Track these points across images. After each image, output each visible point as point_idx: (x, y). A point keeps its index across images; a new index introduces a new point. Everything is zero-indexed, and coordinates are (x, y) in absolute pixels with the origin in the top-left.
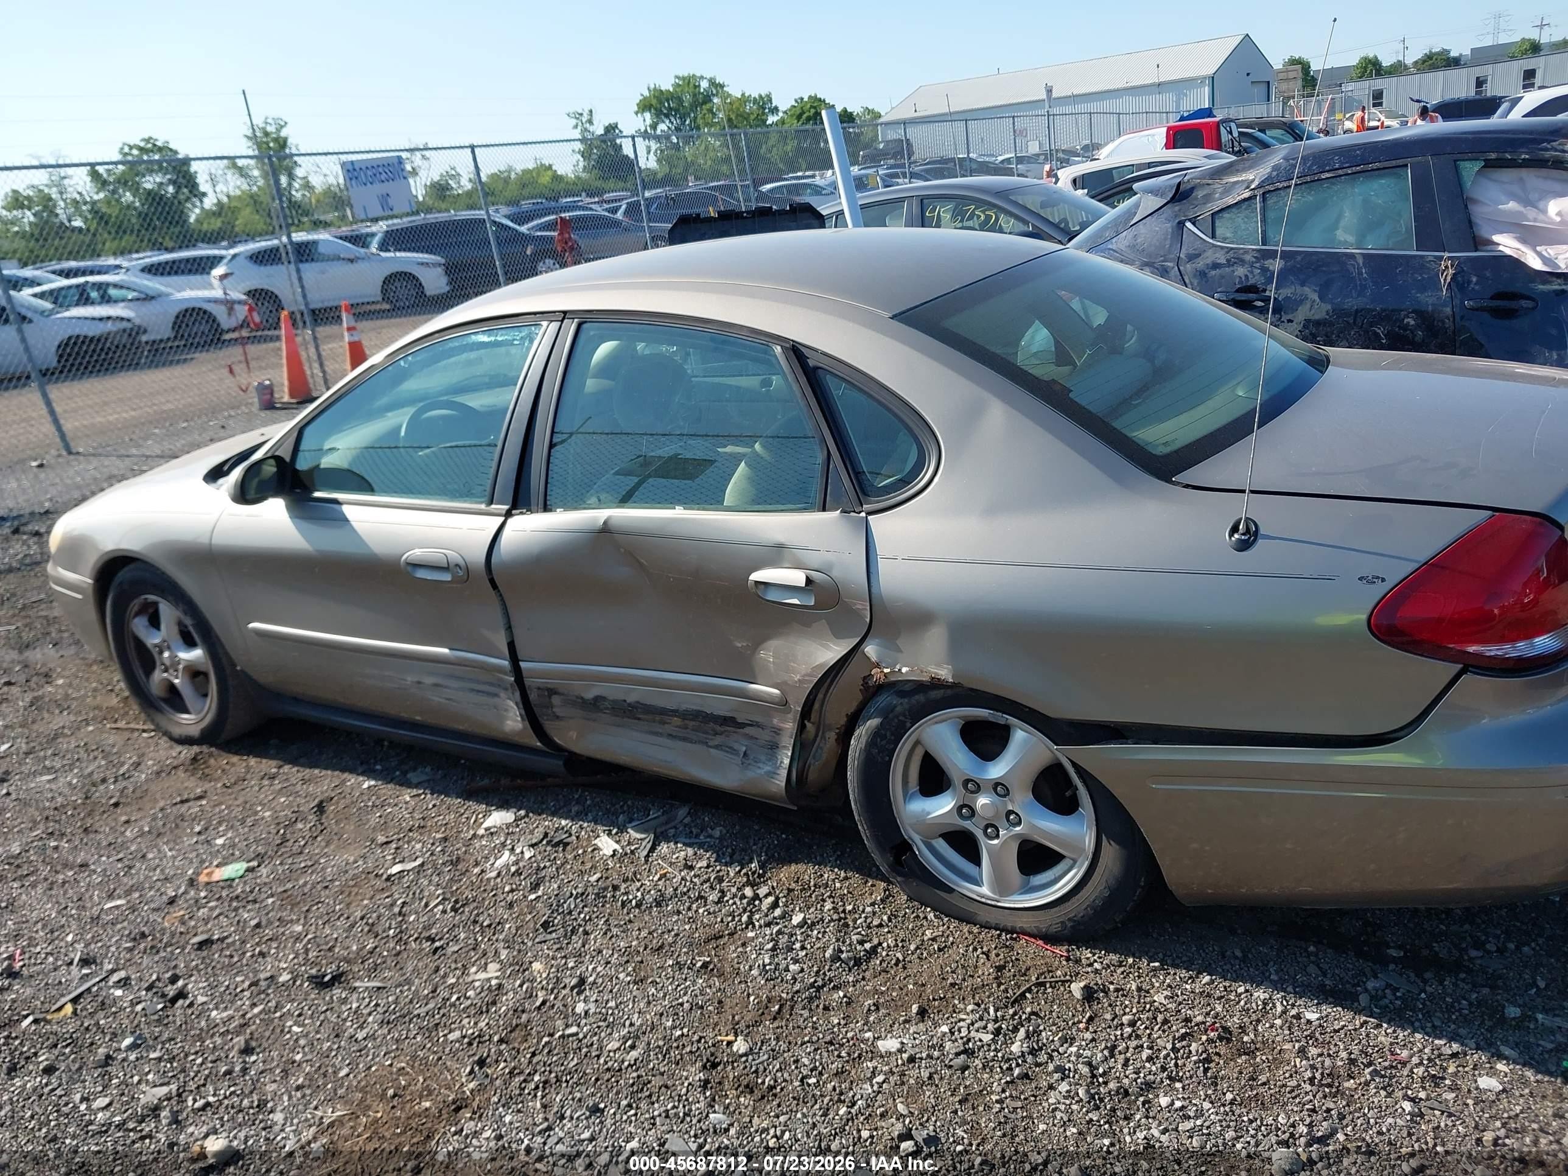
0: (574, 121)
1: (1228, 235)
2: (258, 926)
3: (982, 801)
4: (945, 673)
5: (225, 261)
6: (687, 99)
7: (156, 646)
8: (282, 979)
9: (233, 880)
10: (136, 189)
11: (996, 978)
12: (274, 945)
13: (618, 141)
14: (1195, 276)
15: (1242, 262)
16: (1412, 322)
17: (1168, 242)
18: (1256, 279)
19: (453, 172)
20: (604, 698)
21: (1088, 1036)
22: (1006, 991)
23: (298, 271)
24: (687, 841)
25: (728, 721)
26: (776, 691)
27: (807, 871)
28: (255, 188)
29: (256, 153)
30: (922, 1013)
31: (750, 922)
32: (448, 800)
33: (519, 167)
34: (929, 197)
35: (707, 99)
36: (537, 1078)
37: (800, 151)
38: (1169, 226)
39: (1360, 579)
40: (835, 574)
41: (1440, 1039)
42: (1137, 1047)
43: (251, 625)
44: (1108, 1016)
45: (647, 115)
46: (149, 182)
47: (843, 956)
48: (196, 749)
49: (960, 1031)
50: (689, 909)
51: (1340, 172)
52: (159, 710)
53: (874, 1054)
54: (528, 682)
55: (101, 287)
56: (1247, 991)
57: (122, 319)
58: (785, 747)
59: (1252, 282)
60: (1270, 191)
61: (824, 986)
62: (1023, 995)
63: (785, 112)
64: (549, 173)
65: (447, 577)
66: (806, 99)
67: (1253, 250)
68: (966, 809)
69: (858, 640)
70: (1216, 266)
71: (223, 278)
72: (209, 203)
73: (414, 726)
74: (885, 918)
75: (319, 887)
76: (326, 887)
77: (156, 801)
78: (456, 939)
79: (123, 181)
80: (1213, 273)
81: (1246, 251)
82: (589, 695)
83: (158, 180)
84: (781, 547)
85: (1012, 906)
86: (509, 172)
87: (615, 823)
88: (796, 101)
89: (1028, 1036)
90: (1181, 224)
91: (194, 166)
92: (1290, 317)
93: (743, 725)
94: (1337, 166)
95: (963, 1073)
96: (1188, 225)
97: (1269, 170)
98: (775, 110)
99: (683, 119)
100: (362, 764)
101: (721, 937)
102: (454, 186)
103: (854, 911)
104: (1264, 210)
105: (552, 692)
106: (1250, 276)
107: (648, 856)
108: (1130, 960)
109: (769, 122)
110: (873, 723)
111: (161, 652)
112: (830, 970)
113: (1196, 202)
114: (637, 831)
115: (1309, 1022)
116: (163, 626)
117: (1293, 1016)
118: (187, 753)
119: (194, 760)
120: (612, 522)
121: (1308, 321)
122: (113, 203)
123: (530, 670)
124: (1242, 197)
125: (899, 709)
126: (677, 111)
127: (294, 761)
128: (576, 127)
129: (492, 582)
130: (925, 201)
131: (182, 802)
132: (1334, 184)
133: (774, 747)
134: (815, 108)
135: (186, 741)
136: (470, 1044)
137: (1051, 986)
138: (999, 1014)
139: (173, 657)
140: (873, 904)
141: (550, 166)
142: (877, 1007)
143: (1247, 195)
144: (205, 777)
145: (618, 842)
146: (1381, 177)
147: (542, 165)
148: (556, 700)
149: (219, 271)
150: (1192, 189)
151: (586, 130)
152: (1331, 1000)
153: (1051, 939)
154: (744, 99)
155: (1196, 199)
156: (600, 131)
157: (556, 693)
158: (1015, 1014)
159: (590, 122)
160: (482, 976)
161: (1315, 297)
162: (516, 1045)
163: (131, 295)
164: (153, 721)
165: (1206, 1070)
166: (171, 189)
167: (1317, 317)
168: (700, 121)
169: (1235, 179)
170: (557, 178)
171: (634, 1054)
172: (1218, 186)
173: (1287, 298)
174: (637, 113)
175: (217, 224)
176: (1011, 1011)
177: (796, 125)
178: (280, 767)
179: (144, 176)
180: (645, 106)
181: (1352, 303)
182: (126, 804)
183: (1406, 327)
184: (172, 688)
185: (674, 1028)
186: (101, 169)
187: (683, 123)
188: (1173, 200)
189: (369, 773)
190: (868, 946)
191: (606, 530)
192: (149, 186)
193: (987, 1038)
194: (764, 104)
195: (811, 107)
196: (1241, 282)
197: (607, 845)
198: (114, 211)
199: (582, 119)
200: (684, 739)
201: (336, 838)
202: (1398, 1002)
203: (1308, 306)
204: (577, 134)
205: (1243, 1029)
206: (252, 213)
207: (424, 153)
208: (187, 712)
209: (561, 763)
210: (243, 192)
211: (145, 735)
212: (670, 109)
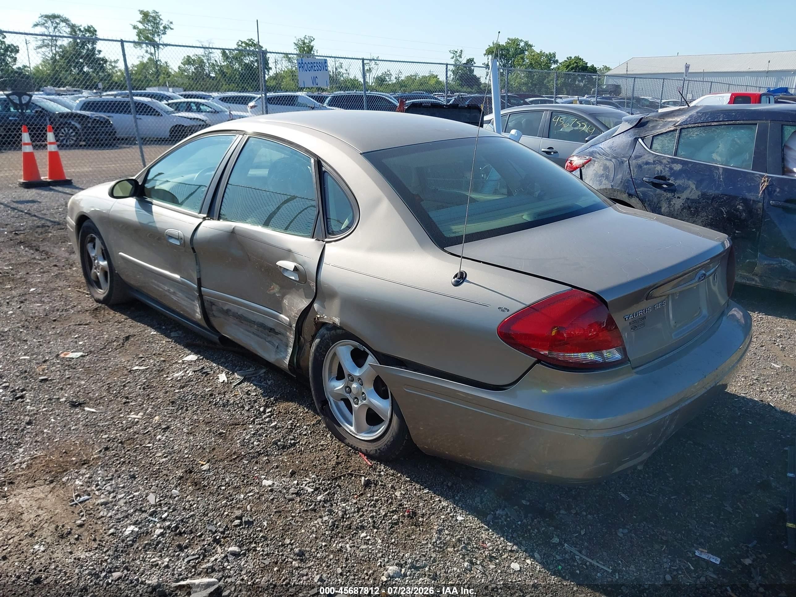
0: (452, 55)
1: (659, 148)
2: (69, 378)
3: (354, 386)
4: (337, 321)
5: (255, 100)
6: (512, 51)
7: (93, 257)
8: (61, 400)
9: (73, 358)
10: (240, 62)
11: (334, 467)
12: (69, 387)
13: (472, 68)
14: (636, 167)
15: (661, 163)
16: (741, 208)
17: (628, 148)
18: (666, 173)
19: (388, 73)
20: (230, 310)
21: (354, 501)
22: (334, 473)
23: (266, 107)
24: (256, 383)
25: (271, 330)
26: (288, 319)
27: (292, 406)
28: (294, 69)
29: (298, 52)
30: (293, 474)
31: (253, 421)
32: (179, 346)
33: (421, 75)
34: (556, 111)
35: (522, 51)
36: (122, 459)
37: (564, 84)
38: (631, 139)
39: (499, 308)
40: (306, 267)
41: (511, 543)
42: (371, 511)
43: (120, 253)
44: (369, 495)
45: (490, 57)
46: (247, 60)
47: (279, 443)
48: (100, 305)
49: (302, 485)
50: (235, 410)
51: (722, 123)
52: (92, 285)
53: (259, 484)
54: (205, 297)
55: (198, 105)
56: (440, 500)
57: (200, 120)
58: (290, 346)
59: (663, 174)
60: (684, 128)
61: (263, 453)
62: (340, 477)
63: (560, 64)
64: (435, 79)
65: (178, 243)
66: (573, 58)
67: (668, 158)
68: (348, 388)
69: (311, 300)
70: (647, 163)
71: (252, 107)
72: (272, 73)
73: (173, 311)
74: (309, 432)
75: (103, 369)
76: (105, 369)
77: (71, 322)
78: (136, 401)
79: (236, 58)
80: (645, 166)
81: (665, 158)
82: (226, 308)
83: (252, 59)
84: (290, 251)
85: (361, 438)
86: (416, 76)
87: (232, 368)
88: (568, 59)
89: (328, 494)
90: (636, 140)
91: (268, 55)
92: (678, 195)
93: (277, 333)
94: (721, 120)
95: (289, 501)
96: (640, 140)
97: (687, 117)
98: (556, 62)
99: (508, 60)
100: (158, 324)
101: (238, 425)
102: (388, 80)
103: (299, 427)
104: (679, 137)
105: (212, 304)
106: (663, 171)
107: (235, 386)
108: (399, 475)
109: (552, 67)
110: (317, 341)
111: (95, 260)
112: (270, 447)
113: (647, 129)
114: (238, 375)
115: (457, 520)
116: (96, 248)
117: (451, 516)
118: (96, 305)
119: (96, 309)
120: (236, 228)
121: (688, 199)
122: (230, 67)
123: (204, 291)
124: (670, 129)
125: (326, 336)
126: (506, 56)
127: (134, 318)
128: (453, 58)
129: (193, 249)
130: (554, 113)
131: (79, 325)
132: (717, 129)
133: (287, 346)
134: (577, 63)
135: (98, 301)
136: (109, 441)
137: (355, 477)
138: (323, 482)
139: (98, 263)
140: (308, 425)
141: (437, 76)
142: (277, 467)
143: (672, 129)
144: (96, 317)
145: (228, 378)
146: (743, 128)
147: (432, 75)
148: (214, 308)
149: (251, 104)
150: (647, 122)
151: (457, 59)
152: (475, 514)
153: (370, 457)
154: (541, 54)
155: (648, 127)
156: (464, 61)
157: (214, 304)
158: (330, 484)
159: (460, 56)
160: (134, 416)
161: (694, 187)
162: (125, 446)
163: (209, 109)
164: (89, 290)
165: (392, 527)
166: (256, 64)
167: (693, 198)
168: (516, 63)
169: (671, 120)
170: (438, 82)
171: (164, 460)
172: (661, 123)
173: (679, 185)
174: (485, 55)
175: (273, 83)
176: (329, 482)
177: (565, 71)
178: (126, 319)
179: (245, 56)
180: (489, 52)
181: (712, 192)
182: (58, 321)
183: (737, 210)
184: (97, 277)
185: (187, 454)
186: (227, 52)
187: (507, 63)
188: (636, 126)
189: (156, 329)
190: (293, 441)
191: (233, 232)
192: (247, 62)
193: (310, 490)
194: (551, 58)
195: (575, 62)
196: (658, 173)
197: (223, 377)
198: (229, 71)
199: (457, 54)
200: (258, 336)
201: (124, 351)
202: (505, 523)
203: (689, 191)
204: (452, 62)
205: (423, 516)
206: (290, 80)
207: (377, 62)
208: (101, 289)
209: (218, 338)
210: (288, 69)
211: (87, 296)
212: (502, 55)
